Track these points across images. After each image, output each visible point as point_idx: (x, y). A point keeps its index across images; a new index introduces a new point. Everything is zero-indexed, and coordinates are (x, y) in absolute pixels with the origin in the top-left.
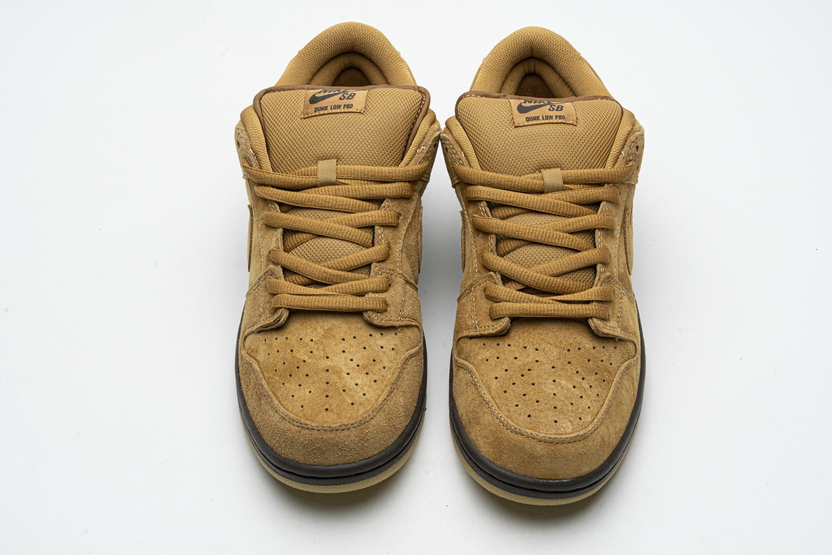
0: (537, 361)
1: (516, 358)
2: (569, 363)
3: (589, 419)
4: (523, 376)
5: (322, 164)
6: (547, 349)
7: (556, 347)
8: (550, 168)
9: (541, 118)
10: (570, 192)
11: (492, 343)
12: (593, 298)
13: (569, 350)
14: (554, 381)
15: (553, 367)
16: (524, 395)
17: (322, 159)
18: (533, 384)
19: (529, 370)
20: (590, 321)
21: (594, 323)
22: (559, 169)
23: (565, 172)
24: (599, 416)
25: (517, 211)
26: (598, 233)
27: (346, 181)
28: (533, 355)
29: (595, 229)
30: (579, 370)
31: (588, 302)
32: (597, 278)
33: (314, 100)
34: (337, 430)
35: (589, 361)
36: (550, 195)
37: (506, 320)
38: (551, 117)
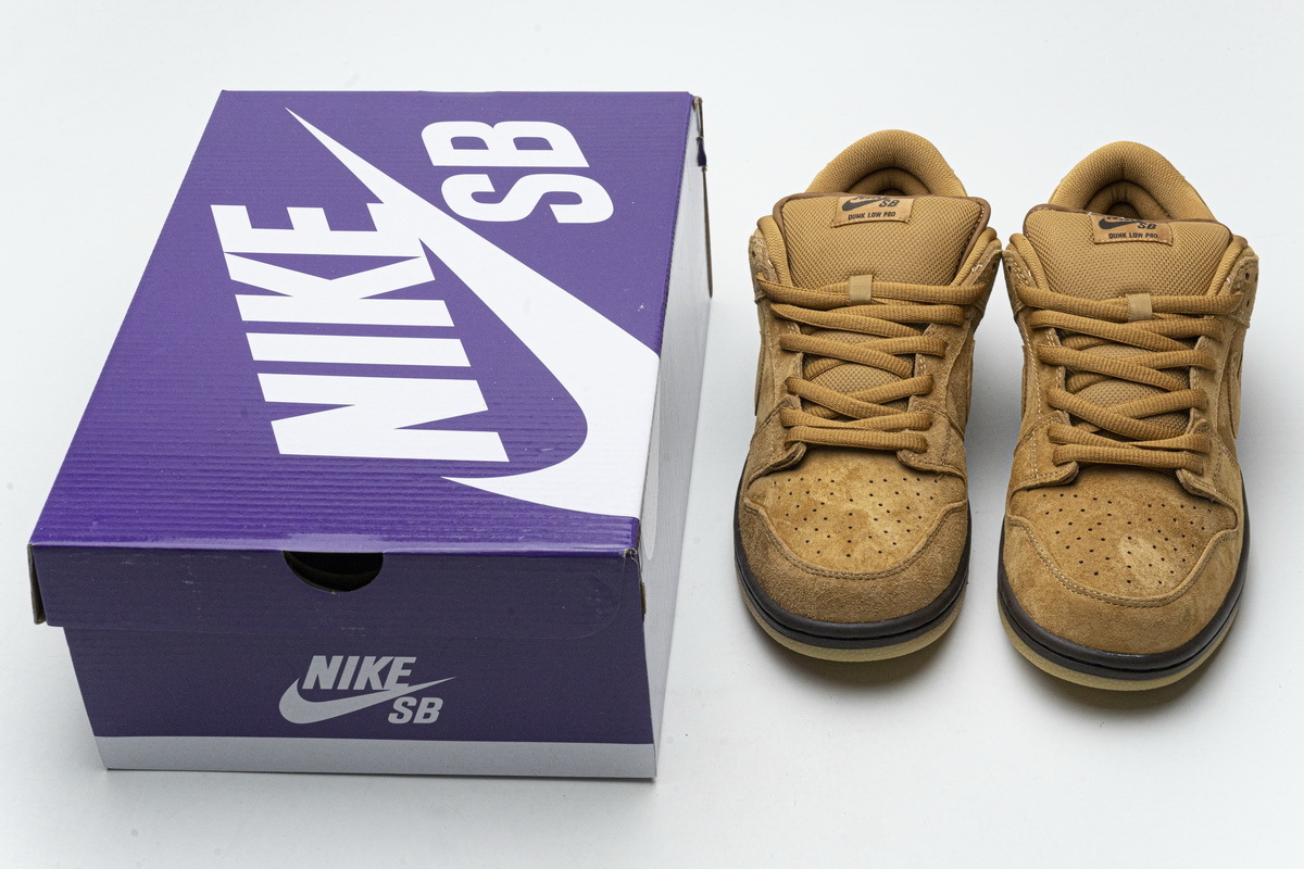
0: (1109, 515)
1: (1083, 510)
2: (1150, 520)
3: (1171, 585)
4: (1090, 530)
5: (854, 280)
6: (1122, 503)
7: (1135, 500)
8: (1137, 293)
9: (1127, 235)
10: (1160, 322)
11: (1054, 494)
12: (1183, 446)
13: (1150, 506)
14: (1130, 538)
15: (1129, 523)
16: (1091, 551)
17: (855, 274)
18: (1103, 540)
19: (1099, 524)
20: (1178, 473)
21: (1182, 475)
22: (1148, 295)
23: (1155, 298)
24: (1185, 583)
25: (1094, 341)
26: (1193, 373)
27: (883, 301)
28: (1104, 508)
29: (1190, 367)
30: (1162, 529)
31: (1177, 450)
32: (1190, 424)
33: (848, 206)
34: (861, 579)
35: (1175, 520)
36: (1134, 324)
37: (1074, 464)
38: (1141, 235)
